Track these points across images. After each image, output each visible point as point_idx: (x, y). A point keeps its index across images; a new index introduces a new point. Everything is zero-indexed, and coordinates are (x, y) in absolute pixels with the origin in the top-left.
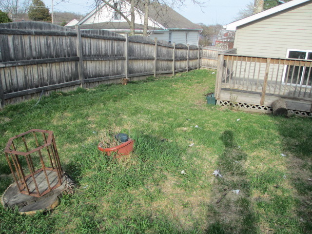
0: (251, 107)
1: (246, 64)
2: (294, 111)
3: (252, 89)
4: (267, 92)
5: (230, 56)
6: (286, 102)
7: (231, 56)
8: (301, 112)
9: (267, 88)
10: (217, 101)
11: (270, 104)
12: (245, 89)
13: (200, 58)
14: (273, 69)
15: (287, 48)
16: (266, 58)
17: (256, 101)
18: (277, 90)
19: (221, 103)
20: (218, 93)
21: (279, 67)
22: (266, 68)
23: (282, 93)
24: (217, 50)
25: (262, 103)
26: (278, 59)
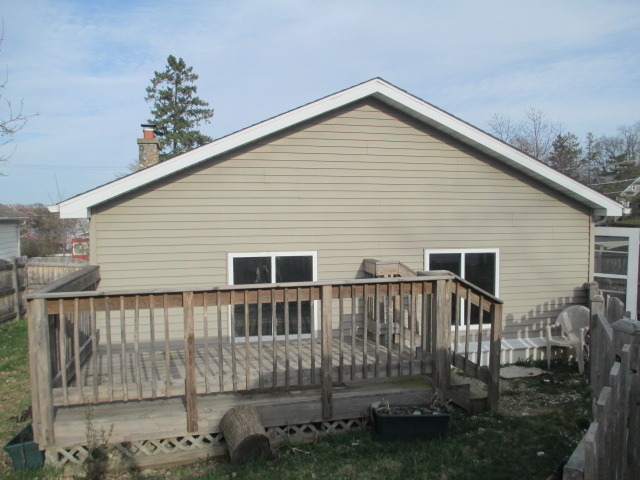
0: (162, 447)
1: (123, 318)
2: (282, 427)
3: (154, 392)
4: (200, 390)
5: (65, 299)
6: (258, 409)
7: (72, 298)
8: (299, 426)
9: (199, 379)
10: (47, 454)
11: (215, 424)
12: (133, 395)
13: (22, 289)
14: (206, 321)
15: (227, 253)
16: (181, 293)
17: (175, 423)
18: (228, 378)
19: (60, 456)
20: (44, 427)
21: (219, 313)
22: (185, 322)
23: (241, 386)
24: (65, 264)
25: (192, 426)
26: (215, 291)
